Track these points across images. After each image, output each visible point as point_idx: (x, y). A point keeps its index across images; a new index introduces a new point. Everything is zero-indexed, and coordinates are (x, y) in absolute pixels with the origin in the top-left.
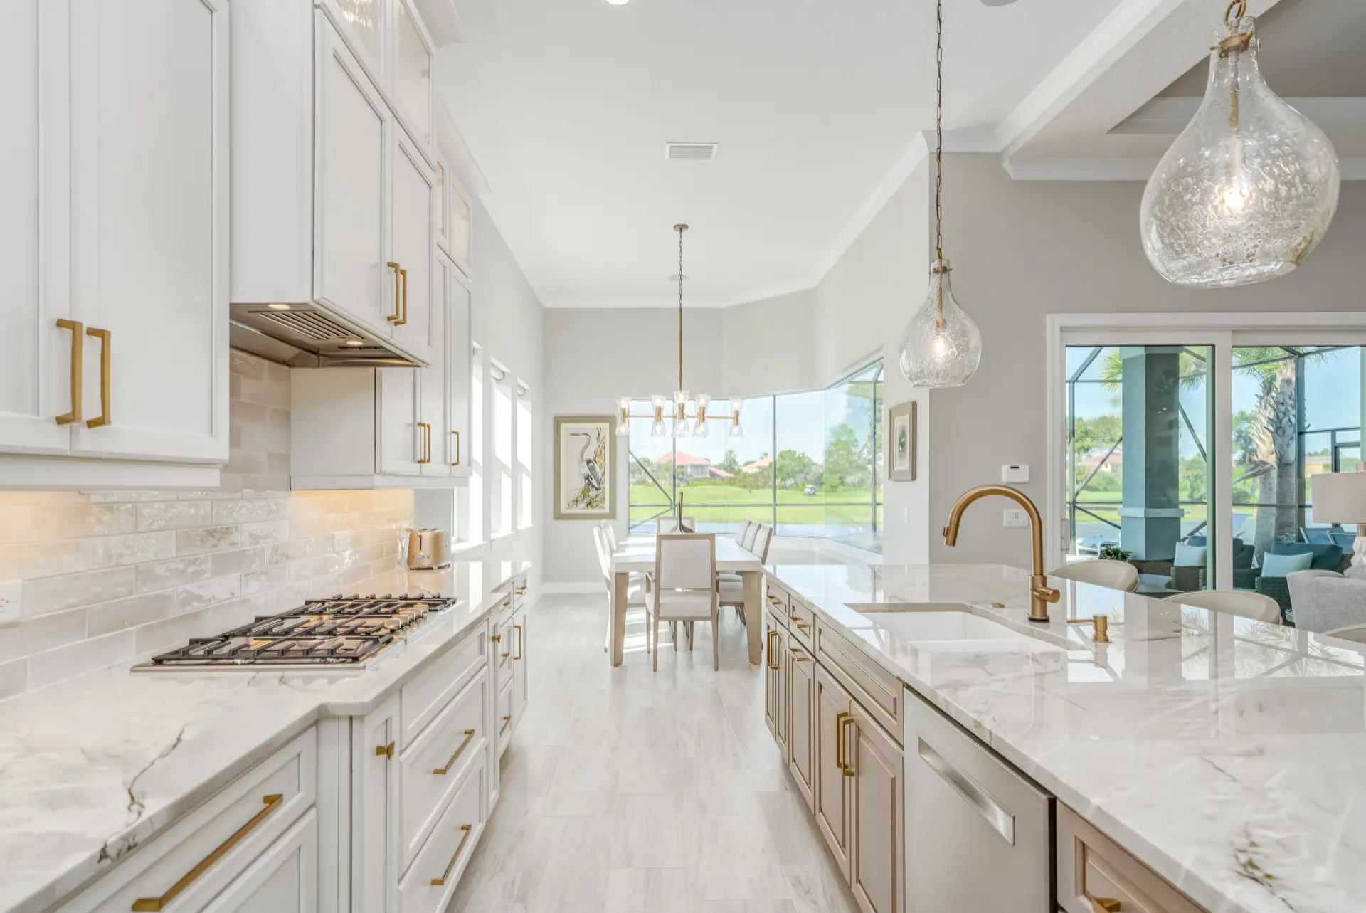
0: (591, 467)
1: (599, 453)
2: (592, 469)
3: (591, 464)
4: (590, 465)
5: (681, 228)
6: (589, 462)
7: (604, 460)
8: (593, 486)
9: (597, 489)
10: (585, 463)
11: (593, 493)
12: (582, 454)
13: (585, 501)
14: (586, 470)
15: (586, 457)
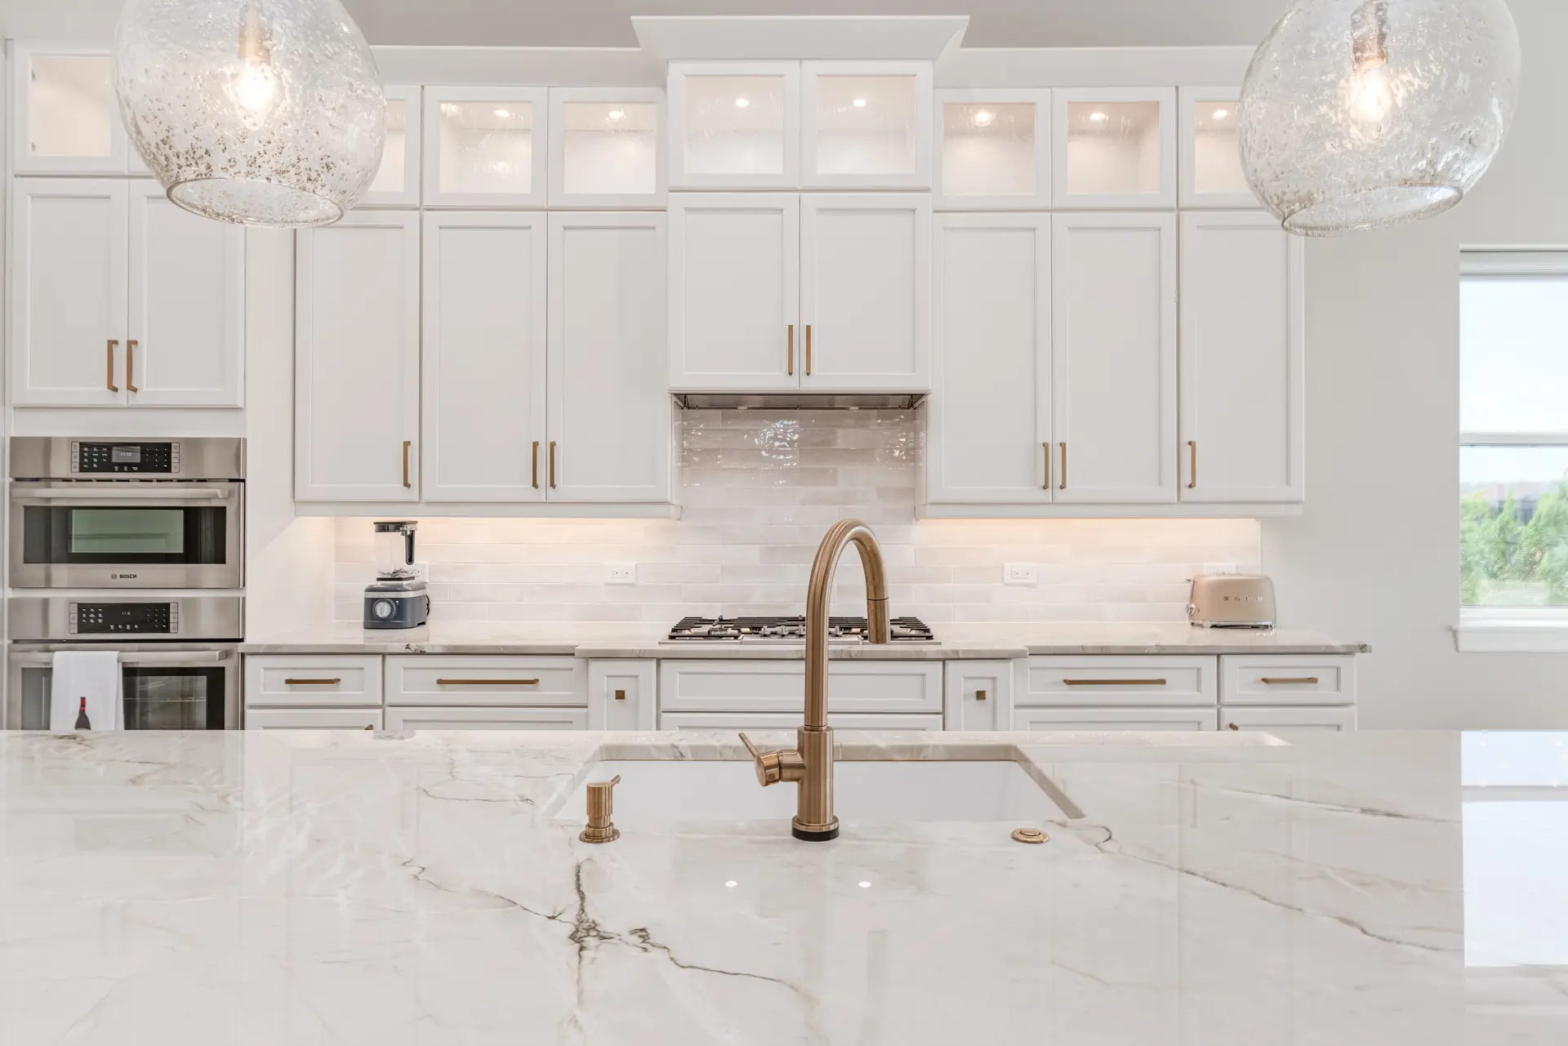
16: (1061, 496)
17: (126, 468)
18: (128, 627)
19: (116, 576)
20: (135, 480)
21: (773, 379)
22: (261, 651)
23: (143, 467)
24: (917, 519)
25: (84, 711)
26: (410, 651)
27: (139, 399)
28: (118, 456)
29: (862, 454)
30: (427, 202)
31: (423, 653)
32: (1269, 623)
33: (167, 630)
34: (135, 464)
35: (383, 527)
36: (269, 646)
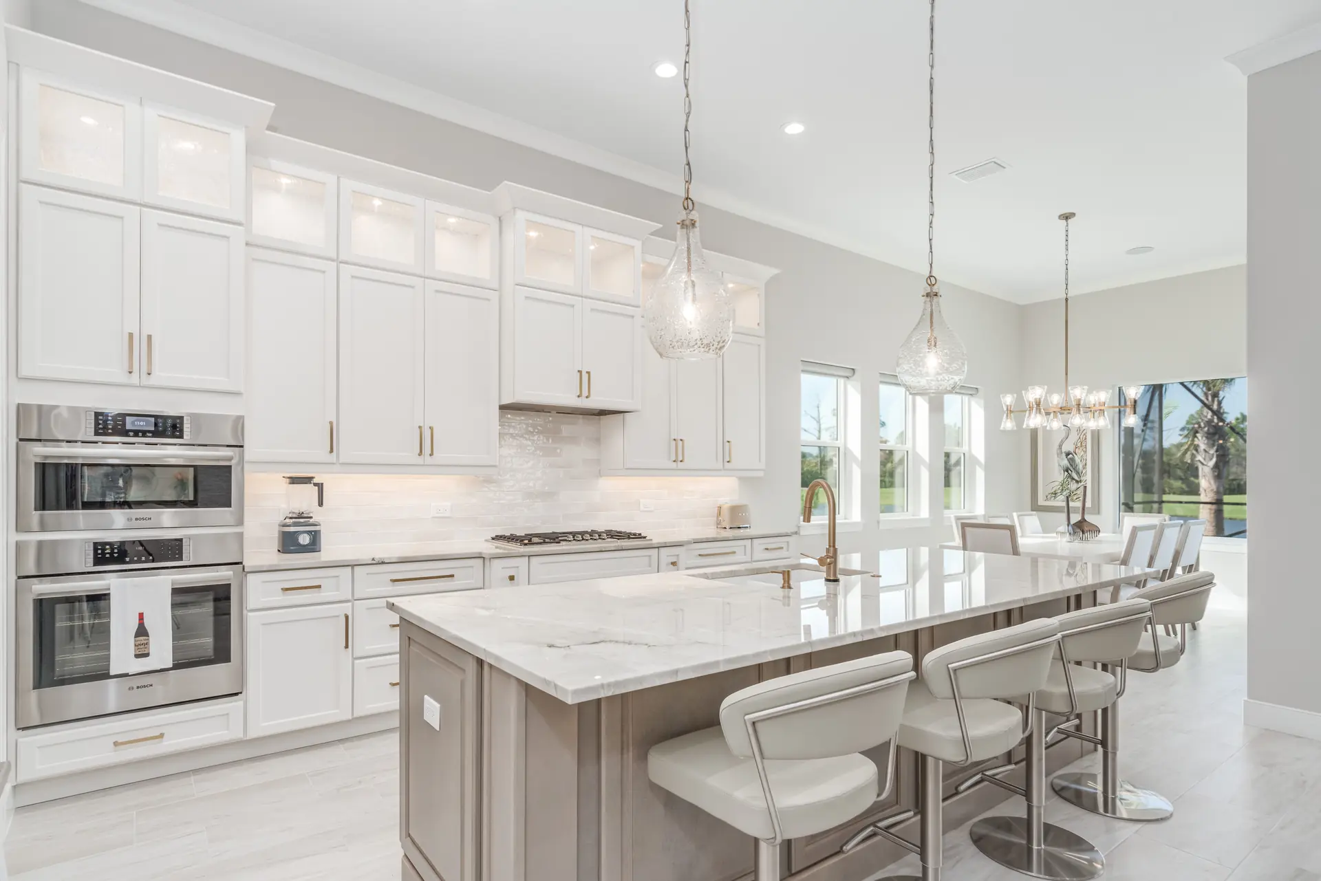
0: (1070, 458)
1: (1079, 445)
2: (1072, 461)
3: (1071, 456)
4: (1069, 457)
5: (1067, 217)
6: (1068, 454)
7: (1085, 452)
8: (1073, 479)
9: (1077, 482)
10: (1064, 455)
11: (1073, 486)
12: (1060, 446)
13: (1065, 493)
14: (1065, 462)
15: (1066, 448)
16: (680, 465)
17: (140, 434)
18: (143, 558)
19: (131, 519)
20: (139, 443)
21: (569, 399)
22: (265, 569)
23: (156, 434)
24: (601, 476)
25: (143, 624)
26: (375, 562)
27: (152, 381)
28: (130, 424)
29: (573, 440)
30: (342, 257)
31: (383, 563)
32: (748, 526)
33: (181, 559)
34: (149, 432)
35: (294, 480)
36: (270, 566)
